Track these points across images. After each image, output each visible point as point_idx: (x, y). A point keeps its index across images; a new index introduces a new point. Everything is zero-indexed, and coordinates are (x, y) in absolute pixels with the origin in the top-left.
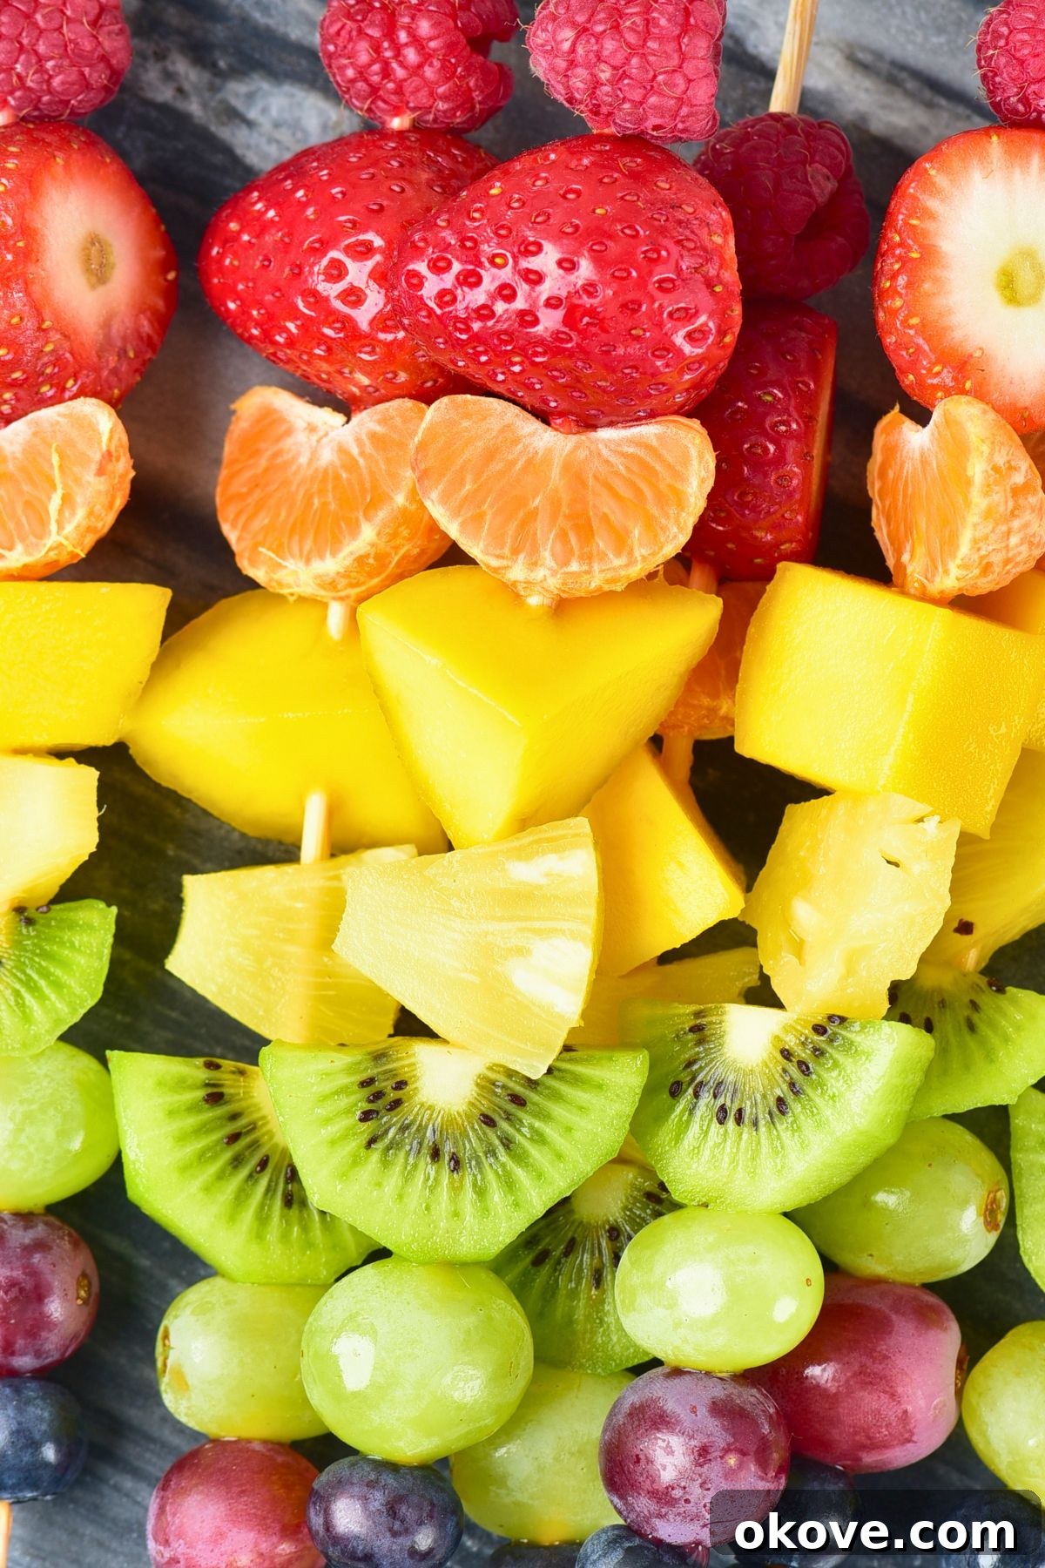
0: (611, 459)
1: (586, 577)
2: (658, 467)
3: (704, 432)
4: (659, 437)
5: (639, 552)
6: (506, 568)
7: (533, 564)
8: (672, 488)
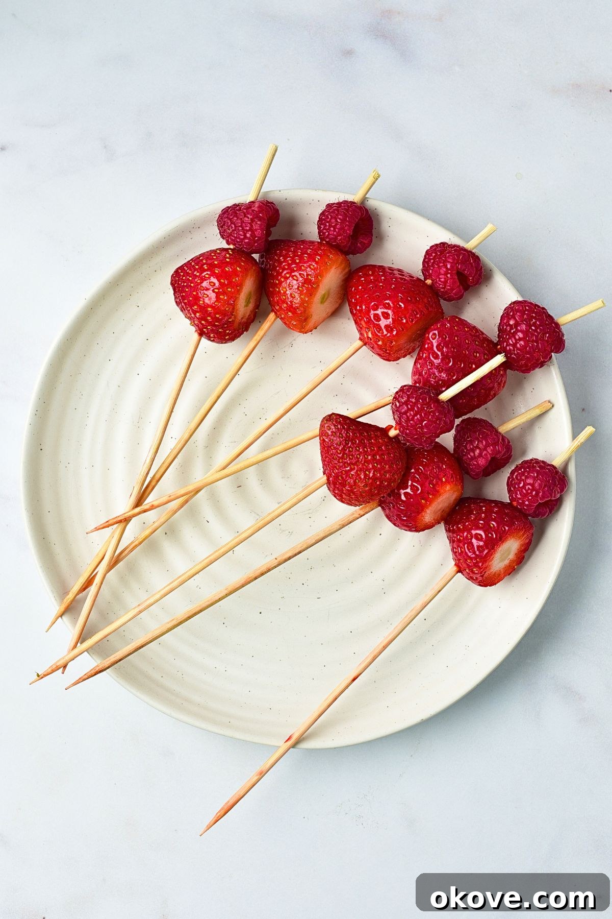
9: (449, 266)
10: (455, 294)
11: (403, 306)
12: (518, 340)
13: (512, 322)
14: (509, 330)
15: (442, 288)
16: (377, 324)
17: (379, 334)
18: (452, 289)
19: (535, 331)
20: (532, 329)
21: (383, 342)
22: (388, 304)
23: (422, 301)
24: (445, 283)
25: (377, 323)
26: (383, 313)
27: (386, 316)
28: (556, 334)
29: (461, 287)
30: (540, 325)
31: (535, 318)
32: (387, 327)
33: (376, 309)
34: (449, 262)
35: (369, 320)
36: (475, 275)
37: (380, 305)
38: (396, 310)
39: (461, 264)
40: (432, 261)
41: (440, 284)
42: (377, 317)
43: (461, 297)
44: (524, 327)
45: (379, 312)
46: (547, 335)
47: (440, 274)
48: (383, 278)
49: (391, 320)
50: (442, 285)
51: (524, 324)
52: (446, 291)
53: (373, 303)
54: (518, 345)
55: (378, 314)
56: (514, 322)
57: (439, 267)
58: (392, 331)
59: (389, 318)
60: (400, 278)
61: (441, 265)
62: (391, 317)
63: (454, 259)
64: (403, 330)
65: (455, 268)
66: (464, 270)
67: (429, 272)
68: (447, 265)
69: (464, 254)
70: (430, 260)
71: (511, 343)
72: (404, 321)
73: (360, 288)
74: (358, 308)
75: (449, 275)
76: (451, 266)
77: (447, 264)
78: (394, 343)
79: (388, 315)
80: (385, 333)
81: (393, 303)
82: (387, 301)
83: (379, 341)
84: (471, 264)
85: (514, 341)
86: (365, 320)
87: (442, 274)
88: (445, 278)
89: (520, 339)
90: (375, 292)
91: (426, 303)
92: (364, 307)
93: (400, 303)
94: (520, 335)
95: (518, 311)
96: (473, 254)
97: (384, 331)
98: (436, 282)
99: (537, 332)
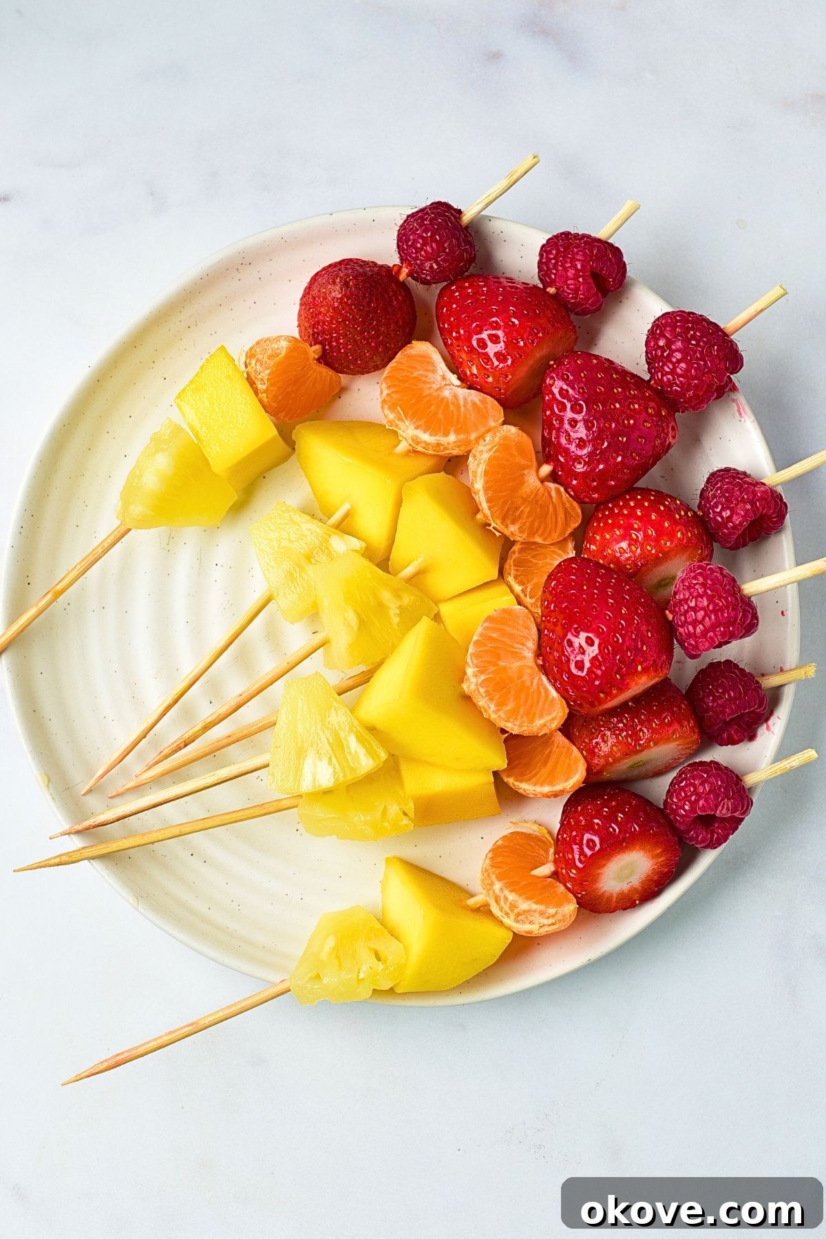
0: (534, 684)
1: (481, 697)
2: (540, 704)
3: (566, 717)
4: (553, 699)
5: (501, 713)
6: (469, 666)
7: (475, 675)
8: (535, 714)
9: (579, 266)
10: (592, 305)
11: (517, 322)
12: (676, 363)
13: (661, 343)
14: (660, 354)
15: (572, 298)
16: (484, 354)
17: (487, 367)
18: (587, 299)
19: (697, 345)
20: (693, 345)
21: (494, 378)
22: (496, 322)
23: (544, 314)
24: (576, 291)
25: (483, 351)
26: (490, 336)
27: (495, 339)
28: (728, 345)
29: (600, 294)
30: (702, 337)
31: (692, 329)
32: (497, 355)
33: (480, 333)
34: (578, 260)
35: (472, 349)
36: (617, 275)
37: (486, 325)
38: (509, 329)
39: (596, 262)
40: (553, 261)
41: (570, 294)
42: (483, 344)
43: (599, 309)
44: (679, 344)
45: (484, 335)
46: (716, 347)
47: (567, 278)
48: (485, 289)
49: (502, 344)
50: (573, 294)
51: (679, 340)
52: (579, 302)
53: (474, 325)
54: (679, 371)
55: (483, 339)
56: (664, 341)
57: (565, 269)
58: (505, 360)
59: (500, 342)
60: (509, 286)
61: (568, 265)
62: (501, 340)
63: (585, 255)
64: (521, 356)
65: (588, 267)
66: (602, 269)
67: (550, 278)
68: (576, 265)
69: (599, 247)
70: (549, 260)
71: (668, 370)
72: (522, 343)
73: (454, 306)
74: (454, 334)
75: (581, 279)
76: (581, 266)
77: (577, 263)
78: (510, 377)
79: (497, 337)
80: (496, 363)
81: (502, 320)
82: (494, 319)
83: (489, 377)
84: (610, 259)
85: (671, 367)
86: (466, 349)
87: (571, 279)
88: (575, 285)
89: (679, 361)
90: (475, 309)
91: (550, 317)
92: (462, 332)
93: (513, 320)
94: (678, 355)
95: (665, 325)
96: (611, 245)
97: (494, 360)
98: (563, 291)
99: (700, 346)
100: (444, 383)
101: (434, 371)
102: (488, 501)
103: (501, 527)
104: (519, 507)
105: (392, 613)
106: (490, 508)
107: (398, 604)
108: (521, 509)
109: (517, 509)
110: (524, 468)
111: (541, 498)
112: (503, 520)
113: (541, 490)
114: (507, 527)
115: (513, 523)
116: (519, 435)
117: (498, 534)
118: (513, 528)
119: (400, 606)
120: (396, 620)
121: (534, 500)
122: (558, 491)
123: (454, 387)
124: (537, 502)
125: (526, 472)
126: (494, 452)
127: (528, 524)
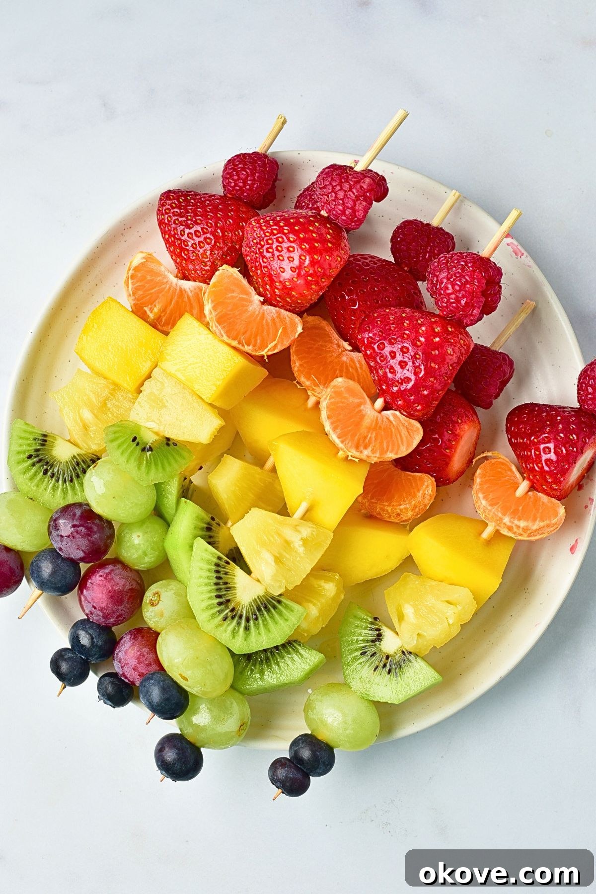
100: (340, 350)
101: (331, 341)
102: (339, 437)
103: (357, 454)
104: (367, 436)
105: (296, 545)
106: (342, 442)
107: (299, 538)
108: (369, 436)
109: (365, 438)
110: (359, 405)
111: (382, 423)
112: (357, 447)
113: (379, 418)
114: (361, 452)
115: (366, 448)
116: (345, 381)
117: (357, 460)
118: (366, 452)
119: (302, 539)
120: (301, 550)
121: (376, 427)
122: (394, 416)
123: (348, 352)
124: (380, 428)
125: (362, 407)
126: (330, 399)
127: (377, 446)
